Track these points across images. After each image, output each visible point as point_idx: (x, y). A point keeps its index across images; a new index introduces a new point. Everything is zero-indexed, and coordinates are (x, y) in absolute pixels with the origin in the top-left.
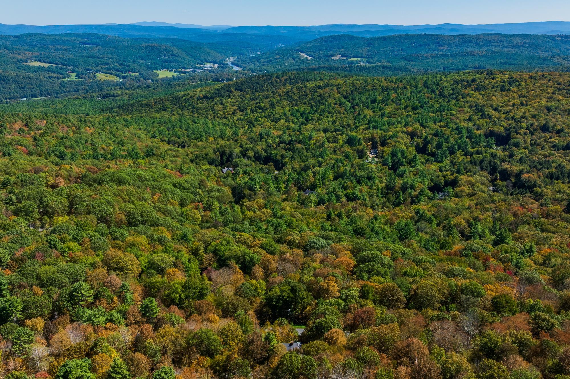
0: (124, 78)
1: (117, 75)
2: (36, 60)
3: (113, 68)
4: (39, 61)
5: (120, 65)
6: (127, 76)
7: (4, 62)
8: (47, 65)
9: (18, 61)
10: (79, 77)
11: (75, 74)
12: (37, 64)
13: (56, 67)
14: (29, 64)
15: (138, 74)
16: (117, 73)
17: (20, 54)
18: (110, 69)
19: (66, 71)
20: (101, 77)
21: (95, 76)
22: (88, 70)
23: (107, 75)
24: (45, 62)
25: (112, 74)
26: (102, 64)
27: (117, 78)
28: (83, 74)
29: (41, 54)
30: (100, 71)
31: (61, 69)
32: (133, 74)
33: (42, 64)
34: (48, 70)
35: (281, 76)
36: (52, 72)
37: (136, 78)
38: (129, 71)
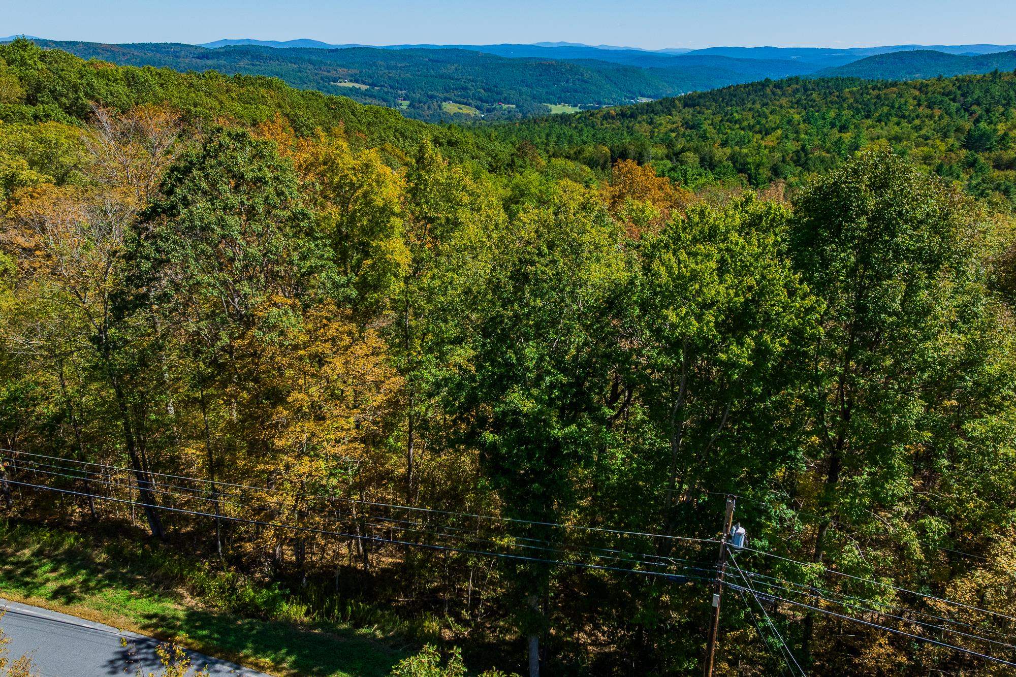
0: (489, 111)
1: (478, 108)
2: (351, 81)
3: (473, 95)
4: (357, 81)
5: (485, 90)
6: (495, 109)
7: (300, 78)
8: (364, 87)
9: (322, 79)
10: (414, 107)
11: (407, 103)
12: (350, 85)
13: (379, 91)
14: (338, 84)
15: (514, 106)
16: (479, 103)
17: (329, 72)
18: (467, 97)
19: (395, 98)
20: (450, 107)
21: (440, 107)
22: (431, 97)
23: (462, 106)
24: (364, 83)
25: (469, 105)
26: (456, 89)
27: (478, 112)
28: (420, 102)
29: (361, 72)
30: (449, 99)
31: (387, 93)
32: (505, 106)
33: (357, 86)
34: (365, 94)
35: (784, 85)
36: (371, 96)
37: (509, 112)
38: (500, 101)
